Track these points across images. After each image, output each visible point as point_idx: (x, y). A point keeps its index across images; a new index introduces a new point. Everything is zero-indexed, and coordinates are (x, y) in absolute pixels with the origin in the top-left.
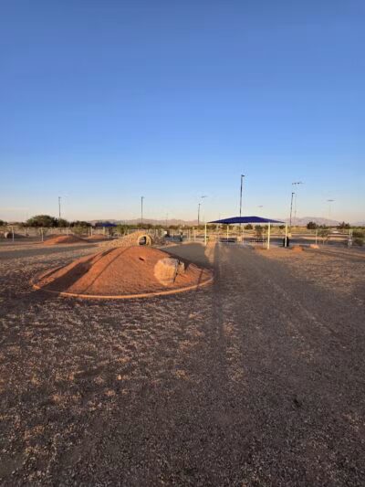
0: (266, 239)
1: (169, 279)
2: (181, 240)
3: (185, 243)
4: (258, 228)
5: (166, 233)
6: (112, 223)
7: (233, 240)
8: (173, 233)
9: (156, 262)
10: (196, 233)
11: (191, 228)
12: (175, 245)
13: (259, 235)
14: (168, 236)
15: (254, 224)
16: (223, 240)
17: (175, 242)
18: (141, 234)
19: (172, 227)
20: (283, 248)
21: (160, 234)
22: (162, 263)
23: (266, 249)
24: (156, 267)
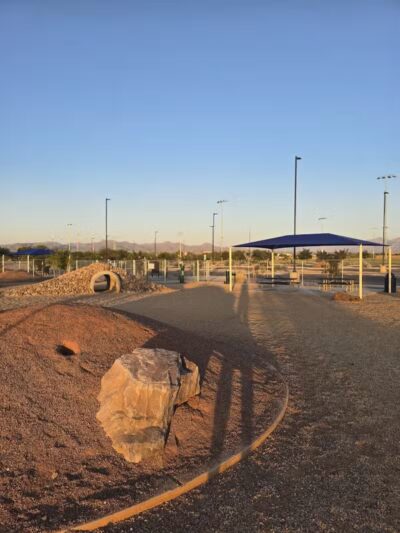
0: (356, 279)
1: (144, 437)
2: (182, 281)
3: (188, 286)
4: (322, 256)
5: (152, 266)
6: (50, 247)
7: (283, 280)
8: (165, 266)
9: (107, 365)
10: (209, 266)
11: (201, 258)
12: (170, 291)
13: (334, 269)
14: (156, 272)
15: (313, 249)
16: (264, 281)
17: (169, 286)
18: (98, 270)
19: (164, 256)
20: (386, 297)
21: (140, 268)
22: (127, 373)
23: (357, 299)
24: (105, 382)
